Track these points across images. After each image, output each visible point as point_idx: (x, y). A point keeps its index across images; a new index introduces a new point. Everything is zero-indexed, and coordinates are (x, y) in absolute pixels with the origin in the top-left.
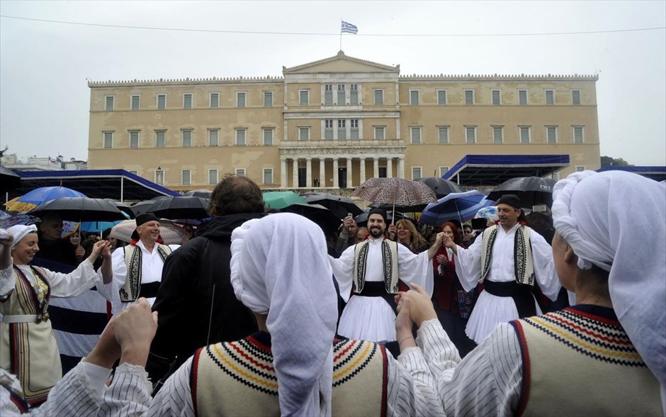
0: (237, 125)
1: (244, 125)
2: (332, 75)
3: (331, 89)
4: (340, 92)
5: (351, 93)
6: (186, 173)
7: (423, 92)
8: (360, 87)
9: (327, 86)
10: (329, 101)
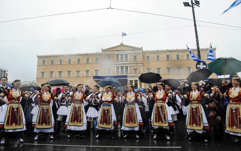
0: (86, 69)
1: (89, 69)
2: (119, 51)
3: (118, 56)
5: (125, 57)
7: (151, 56)
8: (128, 55)
9: (117, 55)
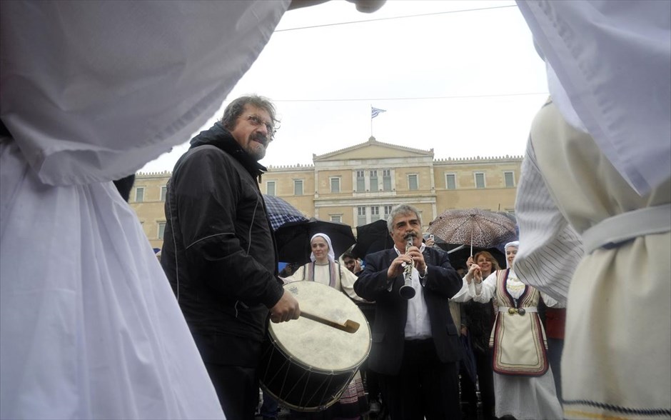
2: (364, 162)
3: (363, 175)
4: (372, 178)
5: (384, 179)
7: (459, 175)
8: (392, 172)
9: (358, 173)
10: (361, 188)
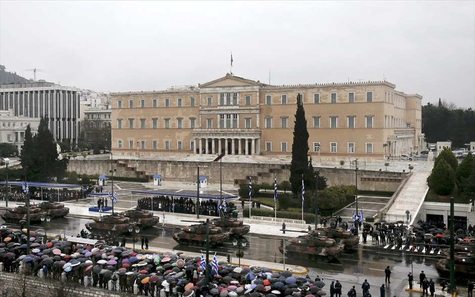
0: (178, 117)
1: (181, 117)
2: (224, 88)
4: (228, 98)
5: (234, 98)
6: (155, 142)
7: (274, 96)
8: (238, 94)
9: (221, 95)
10: (222, 104)
